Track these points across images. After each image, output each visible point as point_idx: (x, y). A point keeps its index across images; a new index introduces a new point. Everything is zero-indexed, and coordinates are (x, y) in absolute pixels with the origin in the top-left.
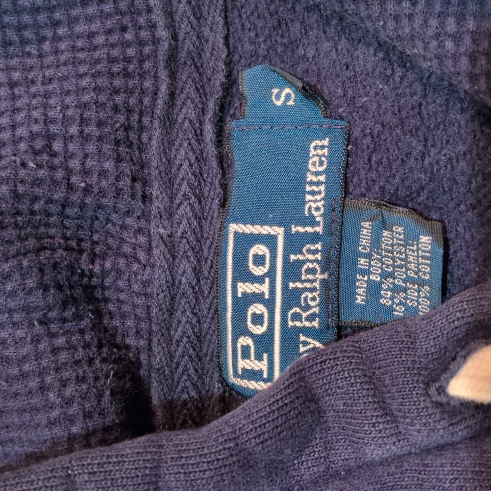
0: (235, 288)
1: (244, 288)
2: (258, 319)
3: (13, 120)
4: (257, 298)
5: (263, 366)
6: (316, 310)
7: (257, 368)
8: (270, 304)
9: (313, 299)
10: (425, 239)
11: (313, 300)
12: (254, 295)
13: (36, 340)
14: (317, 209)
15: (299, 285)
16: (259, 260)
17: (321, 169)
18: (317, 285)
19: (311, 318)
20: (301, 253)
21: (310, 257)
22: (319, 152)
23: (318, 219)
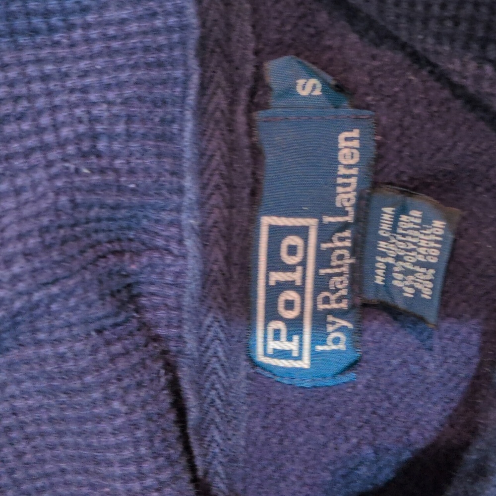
0: (267, 278)
1: (277, 277)
2: (289, 305)
3: (54, 119)
4: (289, 285)
5: (293, 346)
6: (344, 292)
7: (287, 348)
8: (301, 290)
9: (342, 282)
10: (439, 224)
11: (341, 284)
12: (286, 282)
13: (95, 350)
14: (349, 200)
15: (329, 271)
16: (292, 250)
17: (352, 162)
18: (345, 269)
19: (339, 300)
20: (331, 241)
21: (339, 244)
22: (349, 144)
23: (347, 209)
